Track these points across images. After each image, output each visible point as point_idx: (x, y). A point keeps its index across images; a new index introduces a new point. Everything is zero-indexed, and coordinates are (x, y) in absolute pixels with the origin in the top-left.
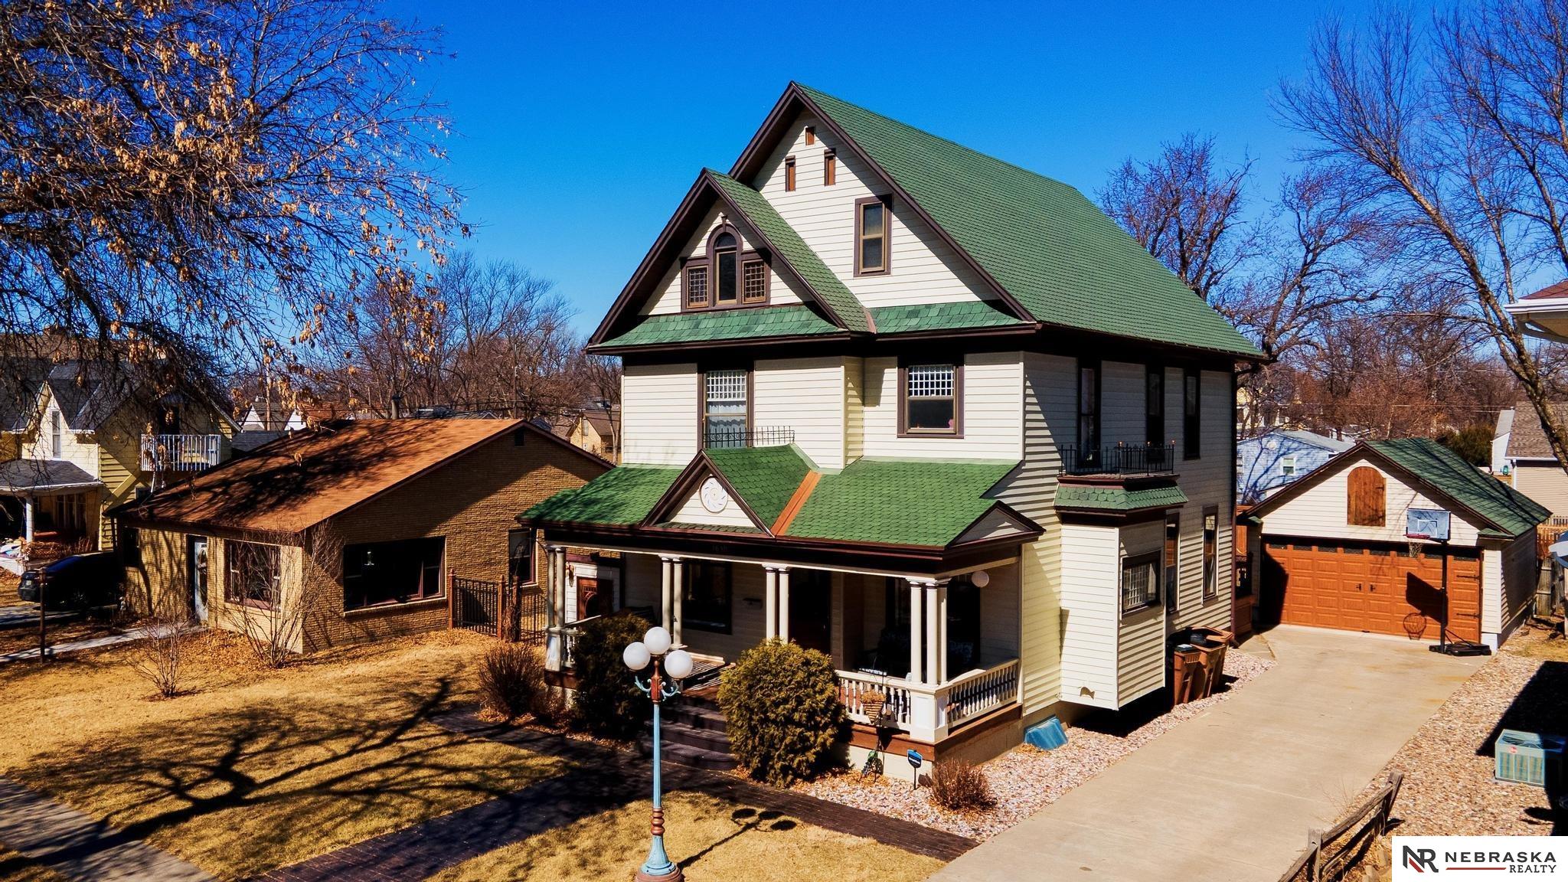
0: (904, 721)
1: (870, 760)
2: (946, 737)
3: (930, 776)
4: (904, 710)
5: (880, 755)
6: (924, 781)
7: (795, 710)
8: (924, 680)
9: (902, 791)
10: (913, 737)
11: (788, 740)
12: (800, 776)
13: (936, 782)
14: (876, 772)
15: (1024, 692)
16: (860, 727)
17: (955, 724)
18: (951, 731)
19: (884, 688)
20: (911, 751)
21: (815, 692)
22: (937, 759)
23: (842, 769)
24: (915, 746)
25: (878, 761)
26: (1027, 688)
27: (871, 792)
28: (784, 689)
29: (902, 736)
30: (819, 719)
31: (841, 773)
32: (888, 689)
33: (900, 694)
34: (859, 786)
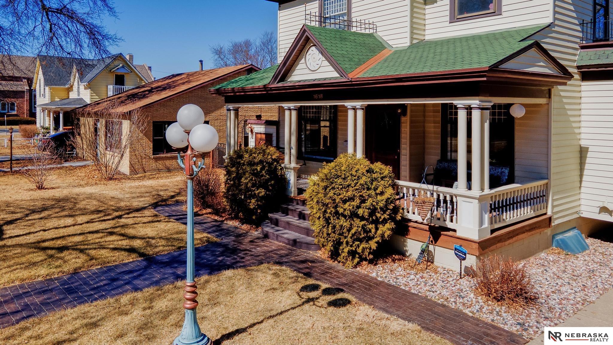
0: (452, 221)
1: (423, 251)
2: (489, 236)
3: (475, 268)
4: (452, 212)
5: (431, 247)
6: (469, 272)
7: (358, 207)
8: (469, 188)
9: (450, 279)
10: (459, 234)
11: (353, 231)
12: (365, 259)
13: (480, 274)
14: (428, 261)
15: (553, 207)
16: (415, 225)
17: (496, 226)
18: (493, 231)
19: (435, 194)
20: (457, 246)
21: (377, 194)
22: (481, 254)
23: (400, 257)
24: (461, 242)
25: (429, 253)
26: (556, 203)
27: (422, 277)
28: (351, 189)
29: (451, 233)
30: (378, 215)
31: (400, 260)
32: (439, 196)
33: (448, 198)
34: (413, 272)
